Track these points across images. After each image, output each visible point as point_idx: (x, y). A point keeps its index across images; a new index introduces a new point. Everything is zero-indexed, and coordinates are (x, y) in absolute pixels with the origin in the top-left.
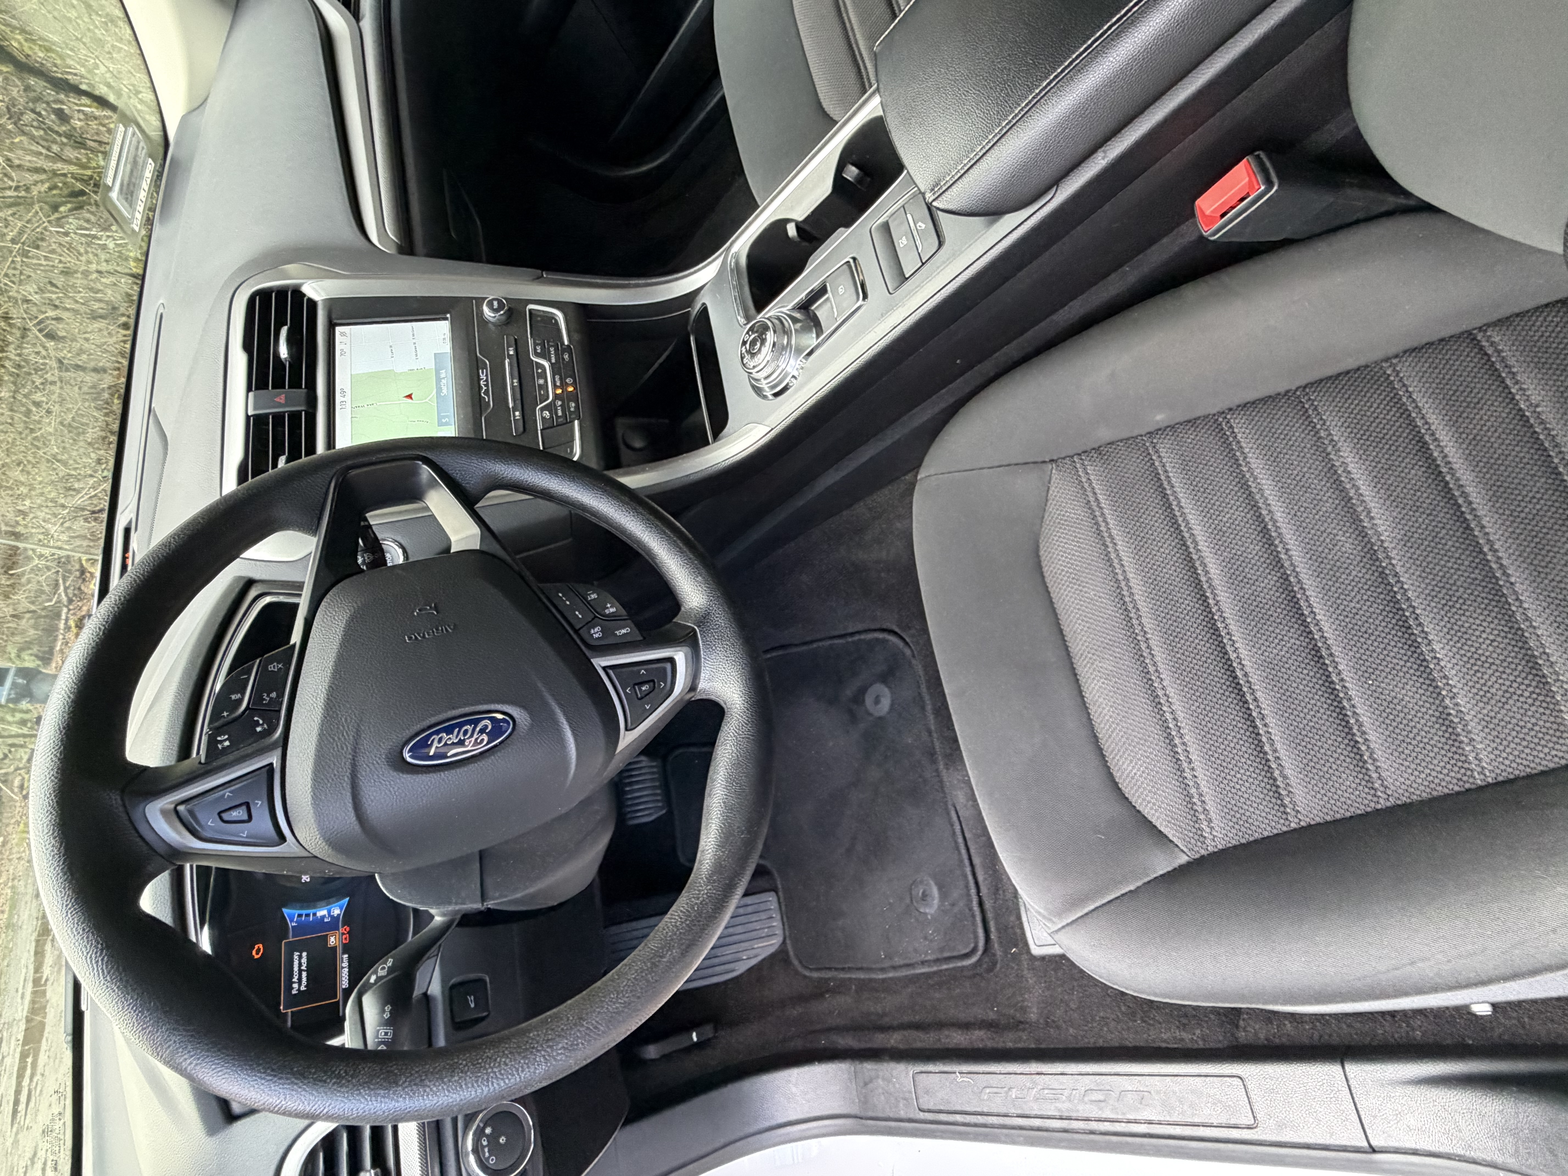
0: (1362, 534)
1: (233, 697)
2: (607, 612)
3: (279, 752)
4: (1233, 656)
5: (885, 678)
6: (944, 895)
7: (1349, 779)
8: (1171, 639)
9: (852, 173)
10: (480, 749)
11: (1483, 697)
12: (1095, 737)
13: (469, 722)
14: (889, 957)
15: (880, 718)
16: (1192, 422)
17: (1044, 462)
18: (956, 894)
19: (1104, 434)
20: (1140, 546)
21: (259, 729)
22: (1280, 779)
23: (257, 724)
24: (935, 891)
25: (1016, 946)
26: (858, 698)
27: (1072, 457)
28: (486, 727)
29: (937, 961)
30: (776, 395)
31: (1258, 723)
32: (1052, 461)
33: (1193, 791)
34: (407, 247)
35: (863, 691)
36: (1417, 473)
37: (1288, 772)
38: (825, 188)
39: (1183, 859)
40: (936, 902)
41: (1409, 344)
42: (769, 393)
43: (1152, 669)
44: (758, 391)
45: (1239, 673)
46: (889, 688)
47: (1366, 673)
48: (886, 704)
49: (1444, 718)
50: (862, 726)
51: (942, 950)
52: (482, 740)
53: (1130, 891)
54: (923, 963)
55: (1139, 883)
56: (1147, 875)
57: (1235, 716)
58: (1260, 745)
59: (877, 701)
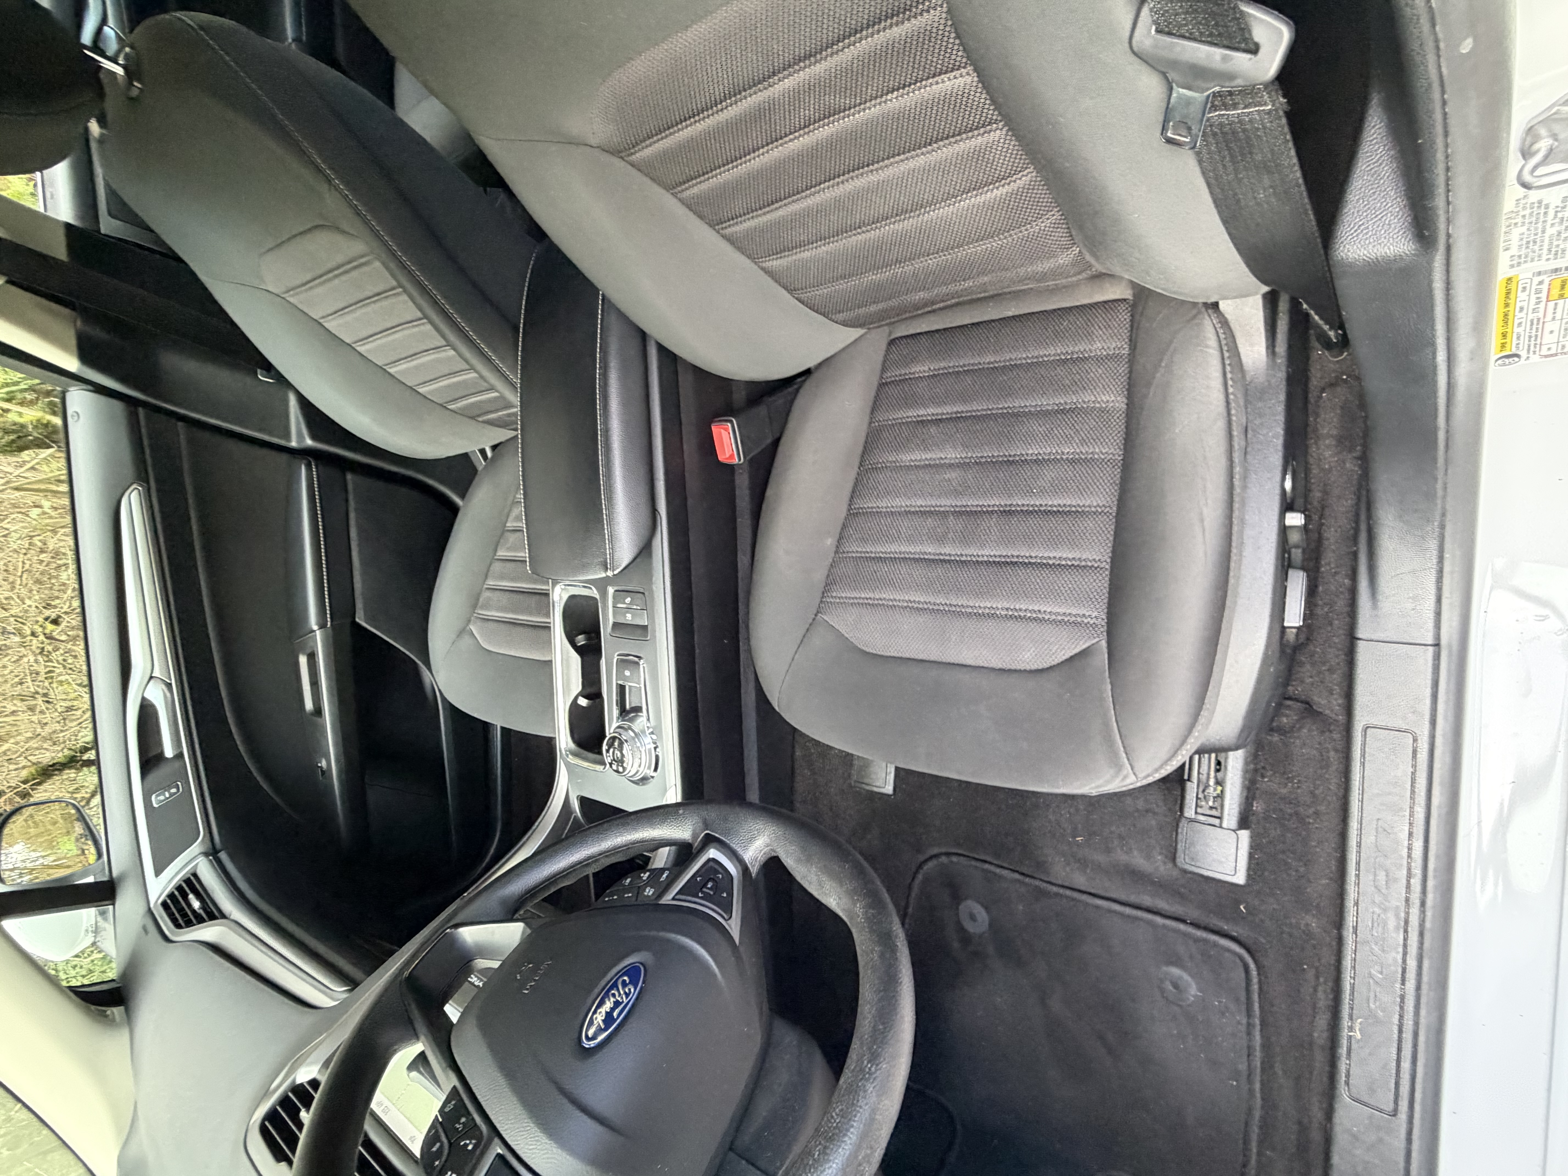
0: (951, 466)
1: (434, 1149)
2: (644, 878)
3: (497, 1140)
4: (986, 559)
5: (957, 898)
6: (1177, 962)
7: (1090, 524)
8: (959, 590)
9: (581, 640)
10: (633, 997)
11: (1069, 439)
12: (1000, 670)
13: (611, 988)
14: (1236, 1075)
15: (990, 925)
16: (844, 527)
17: (814, 619)
18: (1181, 949)
19: (819, 576)
20: (892, 584)
21: (470, 1147)
22: (1074, 562)
23: (466, 1145)
24: (1175, 971)
25: (1238, 903)
26: (966, 938)
27: (821, 601)
28: (624, 981)
29: (1249, 1013)
30: (656, 769)
31: (1033, 561)
32: (816, 615)
33: (1060, 618)
34: (353, 984)
35: (961, 929)
36: (933, 430)
37: (1070, 556)
38: (576, 660)
39: (1104, 644)
40: (1186, 977)
41: (868, 411)
42: (651, 773)
43: (970, 610)
44: (644, 780)
45: (997, 560)
46: (966, 899)
47: (1030, 492)
48: (982, 915)
49: (1072, 462)
50: (991, 950)
51: (1237, 1000)
52: (630, 990)
53: (1112, 690)
54: (1249, 1033)
55: (1108, 680)
56: (1105, 671)
57: (1021, 572)
58: (1047, 565)
59: (973, 918)
